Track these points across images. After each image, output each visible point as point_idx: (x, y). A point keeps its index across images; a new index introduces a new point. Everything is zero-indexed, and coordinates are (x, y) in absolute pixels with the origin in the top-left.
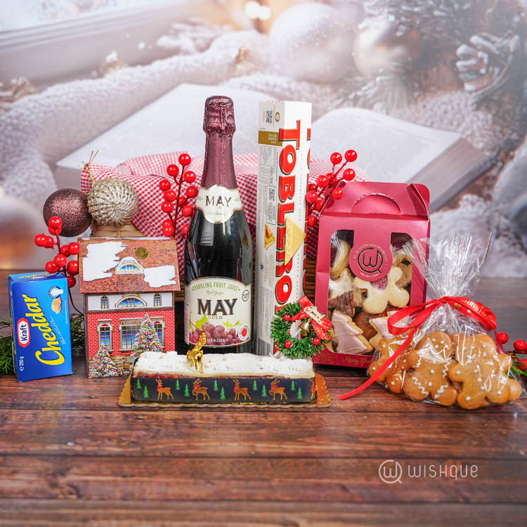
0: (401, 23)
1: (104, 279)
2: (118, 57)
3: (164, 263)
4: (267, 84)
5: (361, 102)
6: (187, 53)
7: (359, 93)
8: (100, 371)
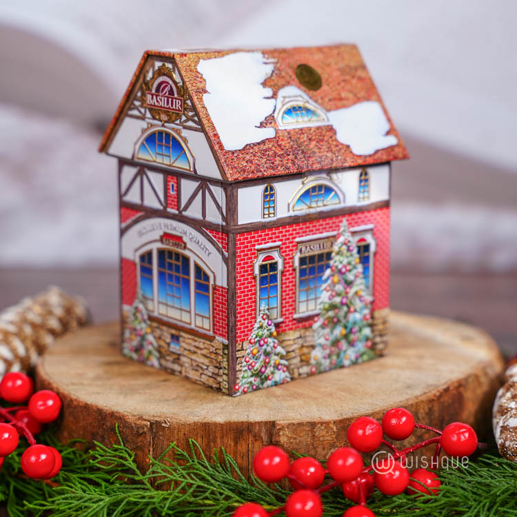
1: (263, 142)
3: (358, 100)
8: (258, 374)
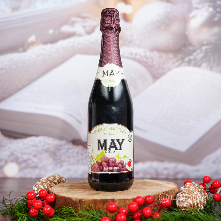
0: (217, 12)
2: (36, 39)
4: (131, 54)
5: (193, 63)
6: (80, 35)
7: (191, 57)
